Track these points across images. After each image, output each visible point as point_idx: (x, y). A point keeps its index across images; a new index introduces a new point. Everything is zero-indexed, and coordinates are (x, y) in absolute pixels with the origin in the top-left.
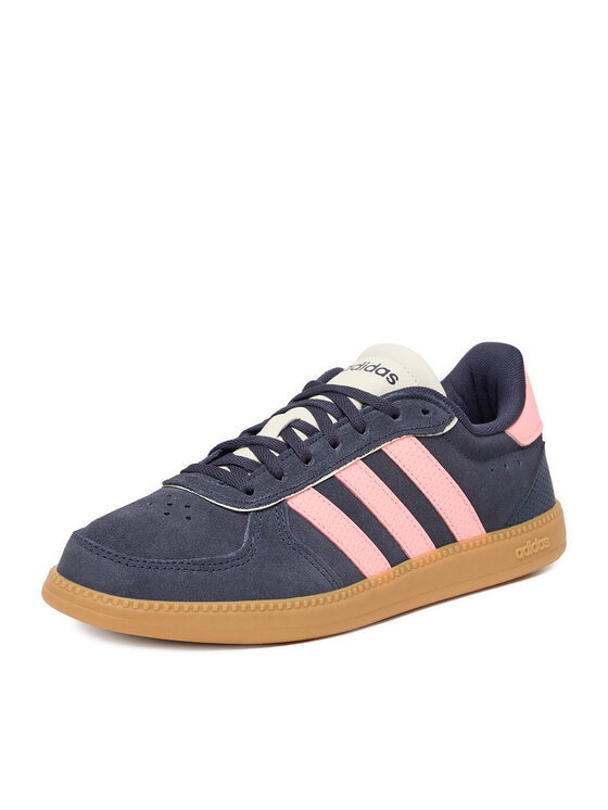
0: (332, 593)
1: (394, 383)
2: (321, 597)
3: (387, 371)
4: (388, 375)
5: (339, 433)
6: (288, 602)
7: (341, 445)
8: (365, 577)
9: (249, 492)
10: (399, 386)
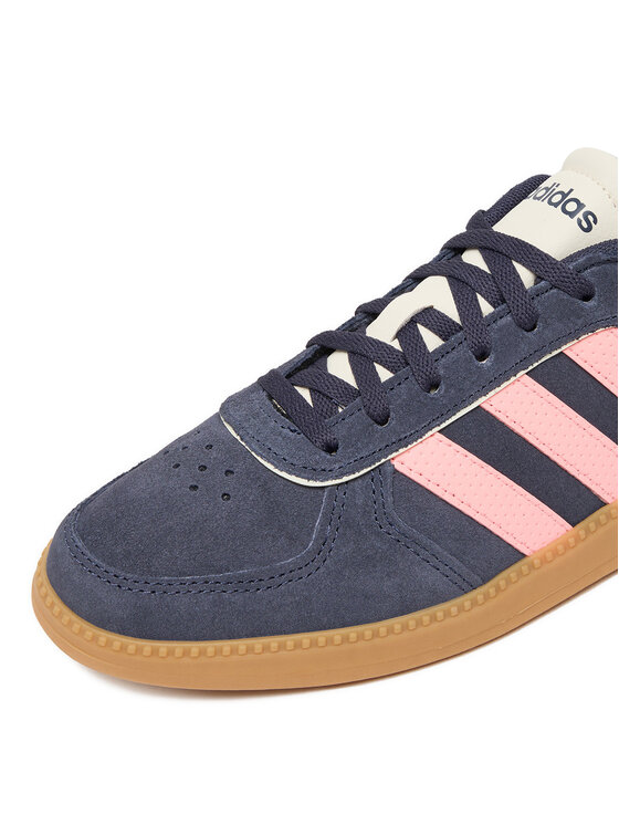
0: (458, 601)
1: (588, 229)
2: (439, 610)
3: (580, 205)
4: (580, 215)
5: (493, 335)
6: (382, 626)
7: (492, 356)
8: (524, 556)
9: (331, 448)
10: (597, 236)
